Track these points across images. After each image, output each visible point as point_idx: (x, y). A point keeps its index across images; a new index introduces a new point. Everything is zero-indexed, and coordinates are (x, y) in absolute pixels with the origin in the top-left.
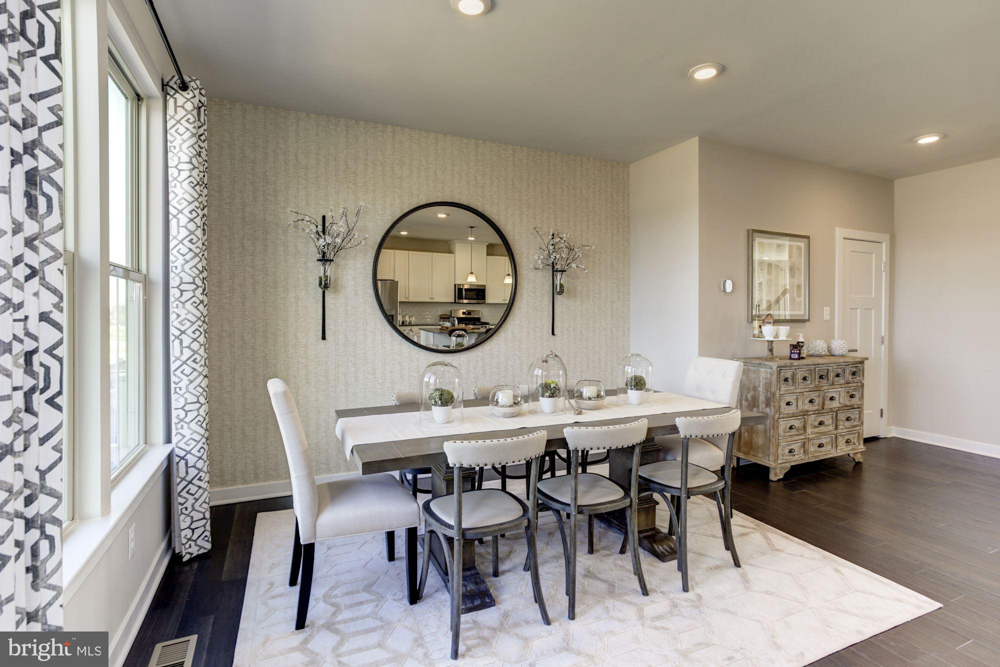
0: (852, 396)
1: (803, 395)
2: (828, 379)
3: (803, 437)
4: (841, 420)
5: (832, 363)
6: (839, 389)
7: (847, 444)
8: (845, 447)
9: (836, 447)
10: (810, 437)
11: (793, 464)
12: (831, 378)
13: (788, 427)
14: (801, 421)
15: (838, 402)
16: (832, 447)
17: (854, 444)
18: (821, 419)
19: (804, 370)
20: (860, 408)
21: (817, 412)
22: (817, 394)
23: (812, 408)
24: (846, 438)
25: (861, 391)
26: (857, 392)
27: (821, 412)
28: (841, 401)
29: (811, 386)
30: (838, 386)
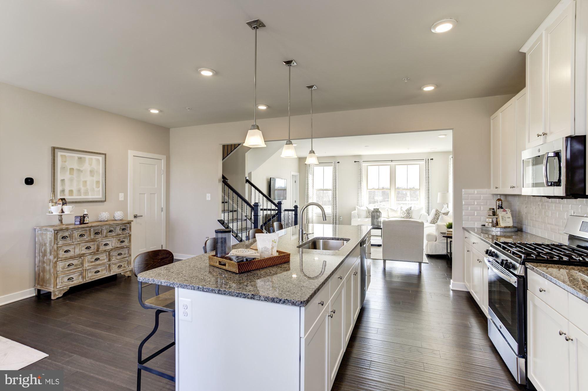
0: (122, 242)
1: (80, 245)
2: (102, 234)
3: (81, 269)
4: (114, 255)
5: (104, 225)
6: (112, 239)
7: (118, 268)
8: (117, 270)
9: (110, 271)
10: (87, 268)
11: (70, 286)
12: (105, 234)
13: (67, 265)
14: (79, 260)
15: (111, 246)
16: (107, 271)
17: (124, 267)
18: (97, 257)
19: (80, 230)
20: (129, 248)
21: (93, 253)
22: (92, 243)
23: (89, 252)
24: (118, 265)
25: (129, 239)
26: (126, 239)
27: (96, 253)
28: (113, 245)
29: (87, 239)
30: (111, 237)
